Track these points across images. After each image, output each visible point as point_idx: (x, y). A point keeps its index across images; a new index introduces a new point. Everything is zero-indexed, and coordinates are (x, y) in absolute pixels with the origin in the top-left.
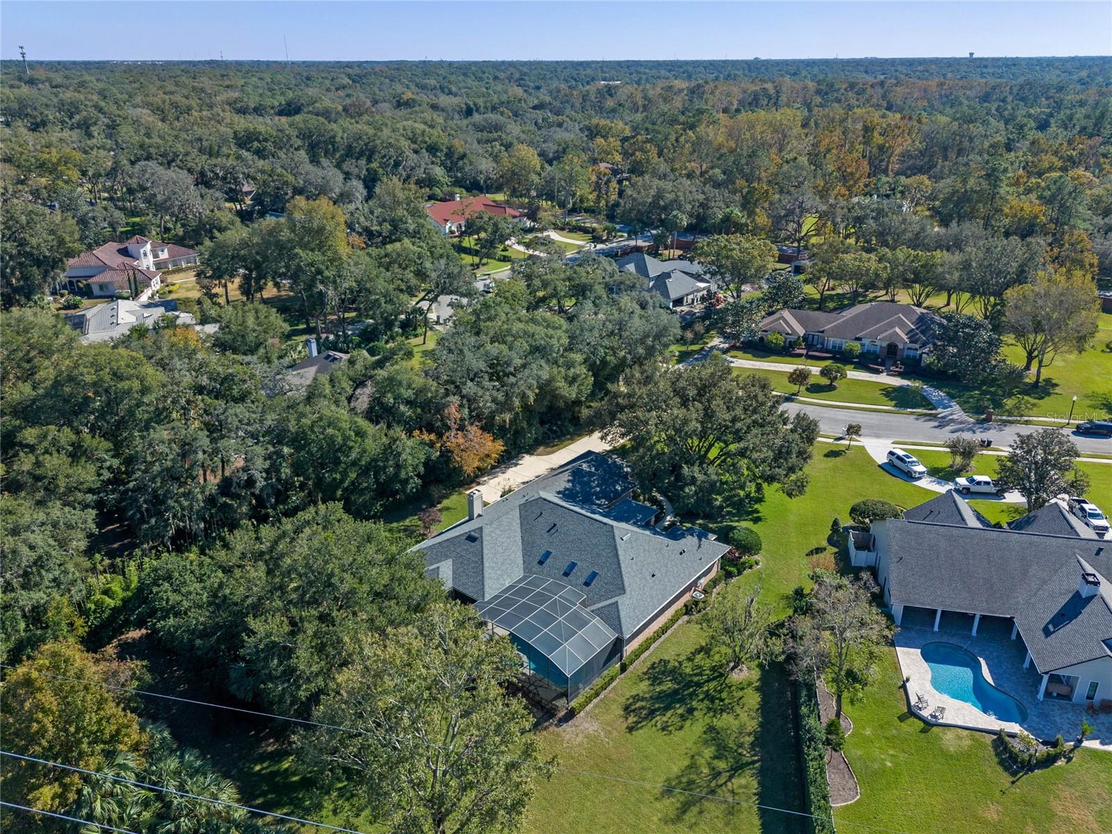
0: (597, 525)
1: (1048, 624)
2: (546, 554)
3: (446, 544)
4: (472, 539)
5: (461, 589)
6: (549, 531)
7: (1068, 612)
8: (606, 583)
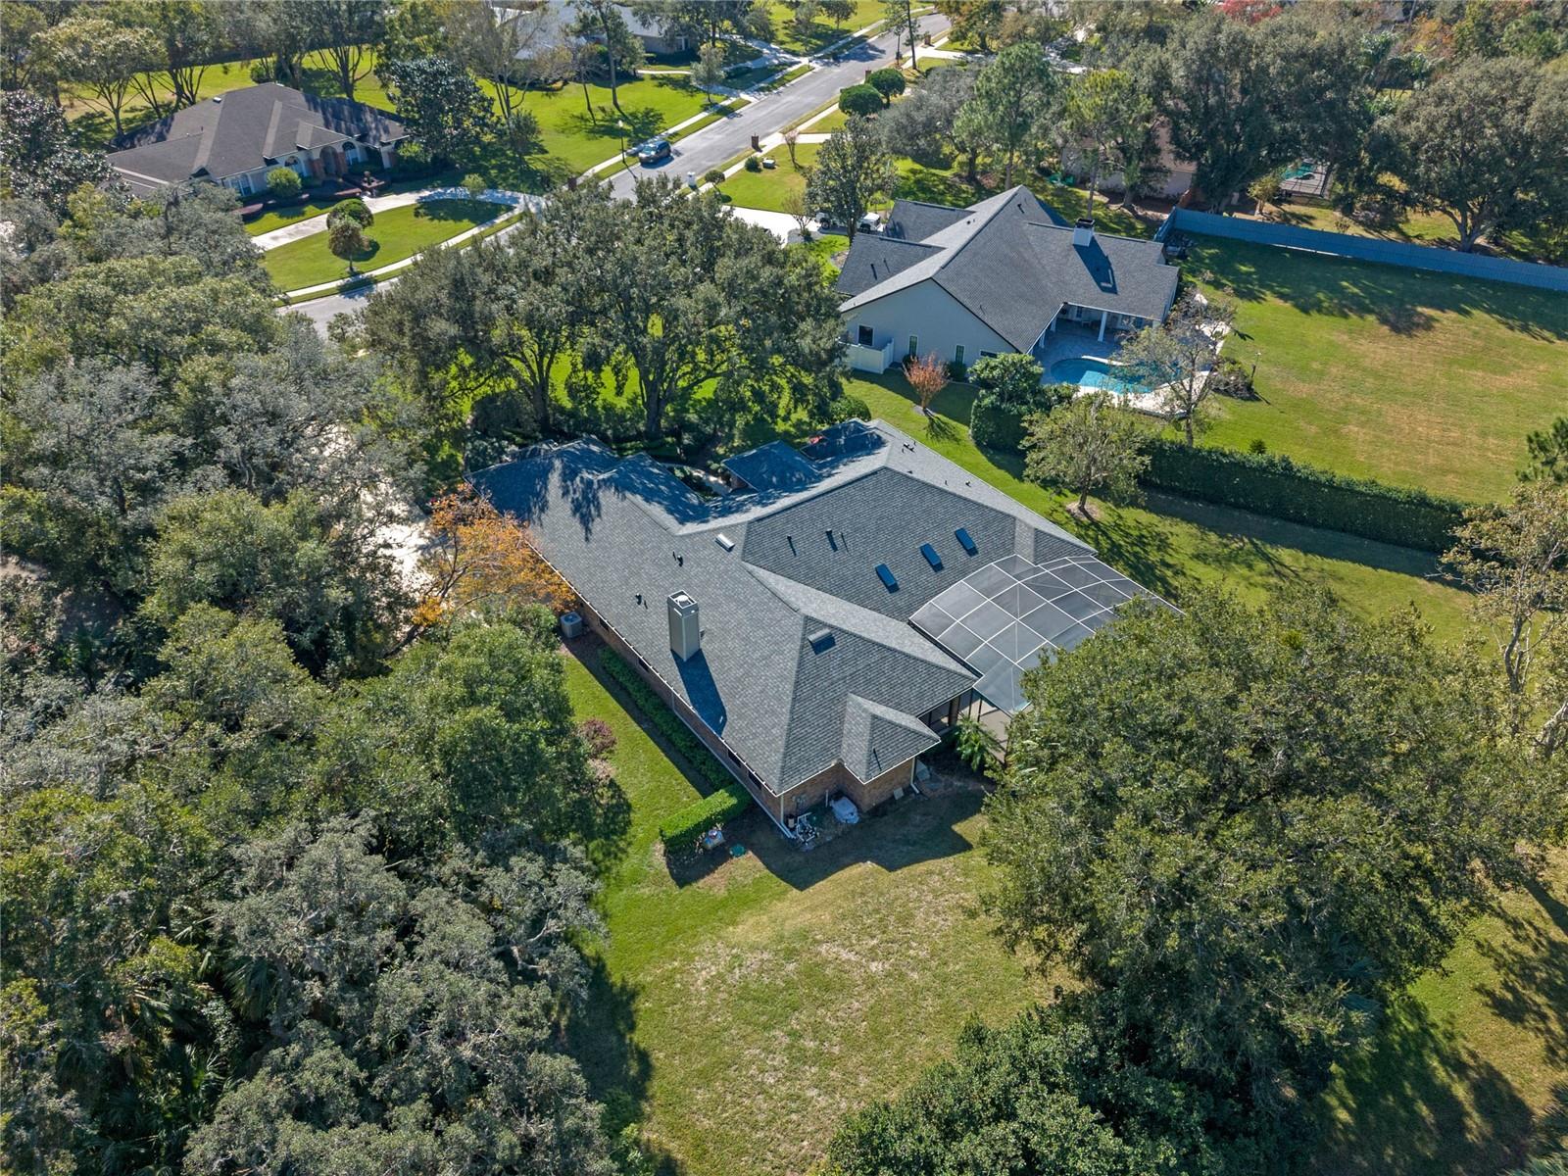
0: (869, 484)
1: (1098, 284)
2: (882, 573)
3: (806, 690)
4: (827, 643)
5: (928, 706)
6: (835, 548)
7: (1097, 264)
8: (985, 528)
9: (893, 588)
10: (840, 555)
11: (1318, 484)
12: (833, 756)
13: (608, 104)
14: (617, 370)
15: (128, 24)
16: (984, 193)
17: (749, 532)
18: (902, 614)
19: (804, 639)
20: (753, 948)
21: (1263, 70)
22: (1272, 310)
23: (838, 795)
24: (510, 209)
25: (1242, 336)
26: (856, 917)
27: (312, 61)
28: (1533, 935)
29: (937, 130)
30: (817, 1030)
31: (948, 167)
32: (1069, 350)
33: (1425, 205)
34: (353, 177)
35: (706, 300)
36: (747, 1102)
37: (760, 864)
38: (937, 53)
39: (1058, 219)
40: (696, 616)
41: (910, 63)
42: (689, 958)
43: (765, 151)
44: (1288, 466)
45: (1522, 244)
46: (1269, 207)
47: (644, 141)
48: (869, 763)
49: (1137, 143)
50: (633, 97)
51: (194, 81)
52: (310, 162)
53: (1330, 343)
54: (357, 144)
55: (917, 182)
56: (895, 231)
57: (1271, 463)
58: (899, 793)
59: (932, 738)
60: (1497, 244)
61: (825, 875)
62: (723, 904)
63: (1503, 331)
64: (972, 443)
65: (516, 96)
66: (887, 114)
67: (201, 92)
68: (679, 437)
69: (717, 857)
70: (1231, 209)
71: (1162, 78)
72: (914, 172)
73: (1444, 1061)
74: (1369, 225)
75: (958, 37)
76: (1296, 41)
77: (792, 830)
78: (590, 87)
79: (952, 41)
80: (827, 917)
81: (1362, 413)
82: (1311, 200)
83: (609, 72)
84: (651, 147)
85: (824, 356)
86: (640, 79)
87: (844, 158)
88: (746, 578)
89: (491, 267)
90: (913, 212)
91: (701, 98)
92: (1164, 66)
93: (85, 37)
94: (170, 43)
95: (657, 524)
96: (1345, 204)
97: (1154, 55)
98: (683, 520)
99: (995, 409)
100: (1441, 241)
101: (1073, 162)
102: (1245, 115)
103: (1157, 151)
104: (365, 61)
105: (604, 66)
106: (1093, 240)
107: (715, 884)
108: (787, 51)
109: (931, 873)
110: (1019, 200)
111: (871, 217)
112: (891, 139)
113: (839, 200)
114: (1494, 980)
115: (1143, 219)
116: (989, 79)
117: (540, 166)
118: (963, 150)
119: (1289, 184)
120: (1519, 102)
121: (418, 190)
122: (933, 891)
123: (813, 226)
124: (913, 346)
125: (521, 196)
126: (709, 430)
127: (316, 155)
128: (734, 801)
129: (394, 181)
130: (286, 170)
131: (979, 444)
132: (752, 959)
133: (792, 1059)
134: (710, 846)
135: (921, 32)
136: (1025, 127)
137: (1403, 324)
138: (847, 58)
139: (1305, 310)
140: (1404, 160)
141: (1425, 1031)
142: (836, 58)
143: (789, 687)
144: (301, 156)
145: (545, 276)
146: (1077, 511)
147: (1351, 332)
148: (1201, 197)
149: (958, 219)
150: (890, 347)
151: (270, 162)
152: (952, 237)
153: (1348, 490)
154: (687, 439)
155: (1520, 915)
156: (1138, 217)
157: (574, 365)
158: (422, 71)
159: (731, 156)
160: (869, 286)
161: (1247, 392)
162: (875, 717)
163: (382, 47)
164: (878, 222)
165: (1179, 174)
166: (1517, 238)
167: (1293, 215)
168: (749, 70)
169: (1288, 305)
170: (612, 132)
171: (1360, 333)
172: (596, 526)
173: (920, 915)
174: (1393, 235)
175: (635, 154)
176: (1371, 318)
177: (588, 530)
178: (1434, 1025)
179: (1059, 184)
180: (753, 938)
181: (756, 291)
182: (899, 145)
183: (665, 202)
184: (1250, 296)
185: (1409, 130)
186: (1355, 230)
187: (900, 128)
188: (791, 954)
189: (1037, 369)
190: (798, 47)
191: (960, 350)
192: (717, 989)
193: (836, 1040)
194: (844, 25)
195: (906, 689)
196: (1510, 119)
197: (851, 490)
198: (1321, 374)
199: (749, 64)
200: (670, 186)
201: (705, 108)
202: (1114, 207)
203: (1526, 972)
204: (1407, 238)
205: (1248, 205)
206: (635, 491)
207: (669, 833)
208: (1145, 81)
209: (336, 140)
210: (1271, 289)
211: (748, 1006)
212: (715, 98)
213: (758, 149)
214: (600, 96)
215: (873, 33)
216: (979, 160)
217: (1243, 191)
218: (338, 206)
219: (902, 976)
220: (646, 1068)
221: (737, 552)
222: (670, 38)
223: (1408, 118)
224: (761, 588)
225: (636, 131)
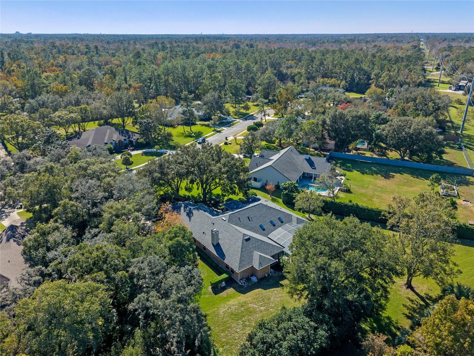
0: (257, 207)
1: (311, 167)
2: (261, 226)
3: (244, 250)
4: (248, 240)
5: (273, 254)
6: (250, 220)
7: (311, 163)
8: (285, 217)
9: (264, 230)
10: (251, 222)
11: (365, 209)
12: (251, 264)
13: (189, 130)
14: (197, 184)
15: (72, 112)
16: (283, 148)
17: (229, 217)
18: (266, 235)
19: (243, 238)
20: (233, 305)
21: (348, 120)
22: (355, 174)
23: (252, 276)
24: (166, 154)
25: (348, 179)
26: (257, 299)
27: (115, 121)
28: (416, 303)
29: (271, 134)
30: (249, 320)
31: (274, 143)
32: (305, 183)
33: (390, 150)
34: (126, 147)
35: (219, 167)
36: (233, 335)
37: (234, 290)
38: (271, 118)
39: (301, 153)
40: (218, 234)
41: (264, 120)
42: (218, 308)
43: (229, 140)
44: (357, 205)
45: (417, 159)
46: (354, 151)
47: (199, 138)
48: (259, 265)
49: (320, 136)
50: (195, 129)
51: (85, 126)
52: (116, 143)
53: (370, 181)
54: (127, 139)
55: (267, 147)
56: (262, 156)
57: (353, 205)
58: (267, 275)
59: (274, 261)
60: (411, 159)
61: (250, 291)
62: (226, 298)
63: (412, 178)
64: (282, 203)
65: (167, 129)
66: (259, 131)
67: (87, 129)
68: (211, 202)
69: (224, 289)
70: (345, 152)
71: (324, 122)
72: (266, 145)
73: (395, 328)
74: (379, 155)
75: (276, 114)
76: (354, 113)
77: (242, 283)
78: (184, 126)
79: (275, 115)
80: (250, 299)
81: (377, 196)
82: (365, 150)
83: (189, 123)
84: (200, 140)
85: (246, 180)
86: (197, 124)
87: (249, 140)
88: (229, 226)
89: (168, 162)
90: (266, 153)
91: (213, 129)
92: (325, 119)
93: (63, 115)
94: (82, 117)
95: (208, 216)
96: (371, 150)
97: (322, 117)
98: (213, 216)
99: (287, 194)
100: (397, 159)
101: (305, 141)
102: (345, 130)
103: (325, 139)
104: (129, 121)
105: (188, 121)
106: (309, 157)
107: (224, 294)
108: (234, 118)
109: (274, 290)
110: (292, 149)
111: (256, 154)
112: (260, 137)
113: (248, 149)
114: (407, 312)
115: (323, 154)
116: (283, 123)
117: (172, 144)
118: (277, 139)
119: (359, 146)
120: (408, 126)
121: (142, 150)
122: (275, 294)
123: (242, 156)
124: (267, 182)
125: (168, 151)
126: (218, 200)
127: (117, 142)
128: (228, 276)
129: (136, 148)
130: (110, 145)
131: (284, 203)
132: (233, 307)
133: (243, 326)
134: (222, 286)
135: (267, 113)
136: (292, 133)
137: (387, 176)
138: (249, 119)
139: (363, 174)
140: (384, 139)
141: (391, 322)
142: (246, 119)
143: (240, 249)
144: (113, 142)
145: (181, 163)
146: (308, 217)
147: (375, 179)
148: (337, 149)
149: (277, 153)
150: (261, 182)
151: (106, 144)
152: (275, 157)
153: (372, 210)
154: (212, 202)
155: (413, 299)
156: (322, 154)
157: (187, 183)
158: (145, 122)
159: (221, 141)
160: (256, 168)
161: (348, 191)
162: (260, 255)
163: (134, 117)
164: (257, 155)
165: (331, 144)
166: (415, 158)
167: (360, 153)
168: (224, 122)
169: (359, 173)
170: (191, 137)
171: (377, 179)
172: (192, 218)
173: (272, 298)
174: (385, 158)
175: (196, 141)
176: (379, 175)
177: (190, 219)
178: (393, 321)
179: (302, 147)
180: (233, 303)
181: (230, 166)
182: (262, 138)
183: (208, 148)
184: (350, 171)
185: (384, 133)
186: (375, 156)
187: (262, 134)
188: (242, 306)
189: (297, 185)
190: (236, 117)
191: (278, 183)
192: (225, 313)
193: (253, 322)
194: (248, 112)
195: (268, 250)
196: (407, 130)
197: (253, 208)
198: (367, 188)
199: (224, 121)
200: (210, 144)
201: (213, 131)
202: (316, 152)
203: (414, 310)
204: (388, 158)
205: (349, 151)
206: (201, 210)
207: (212, 282)
208: (320, 123)
209: (122, 138)
210: (355, 169)
211: (233, 316)
212: (216, 129)
213: (227, 140)
214: (187, 129)
215: (255, 114)
216: (282, 142)
217: (348, 148)
218: (124, 153)
219: (268, 310)
221: (227, 221)
222: (205, 115)
223: (384, 130)
224: (233, 228)
225: (196, 136)
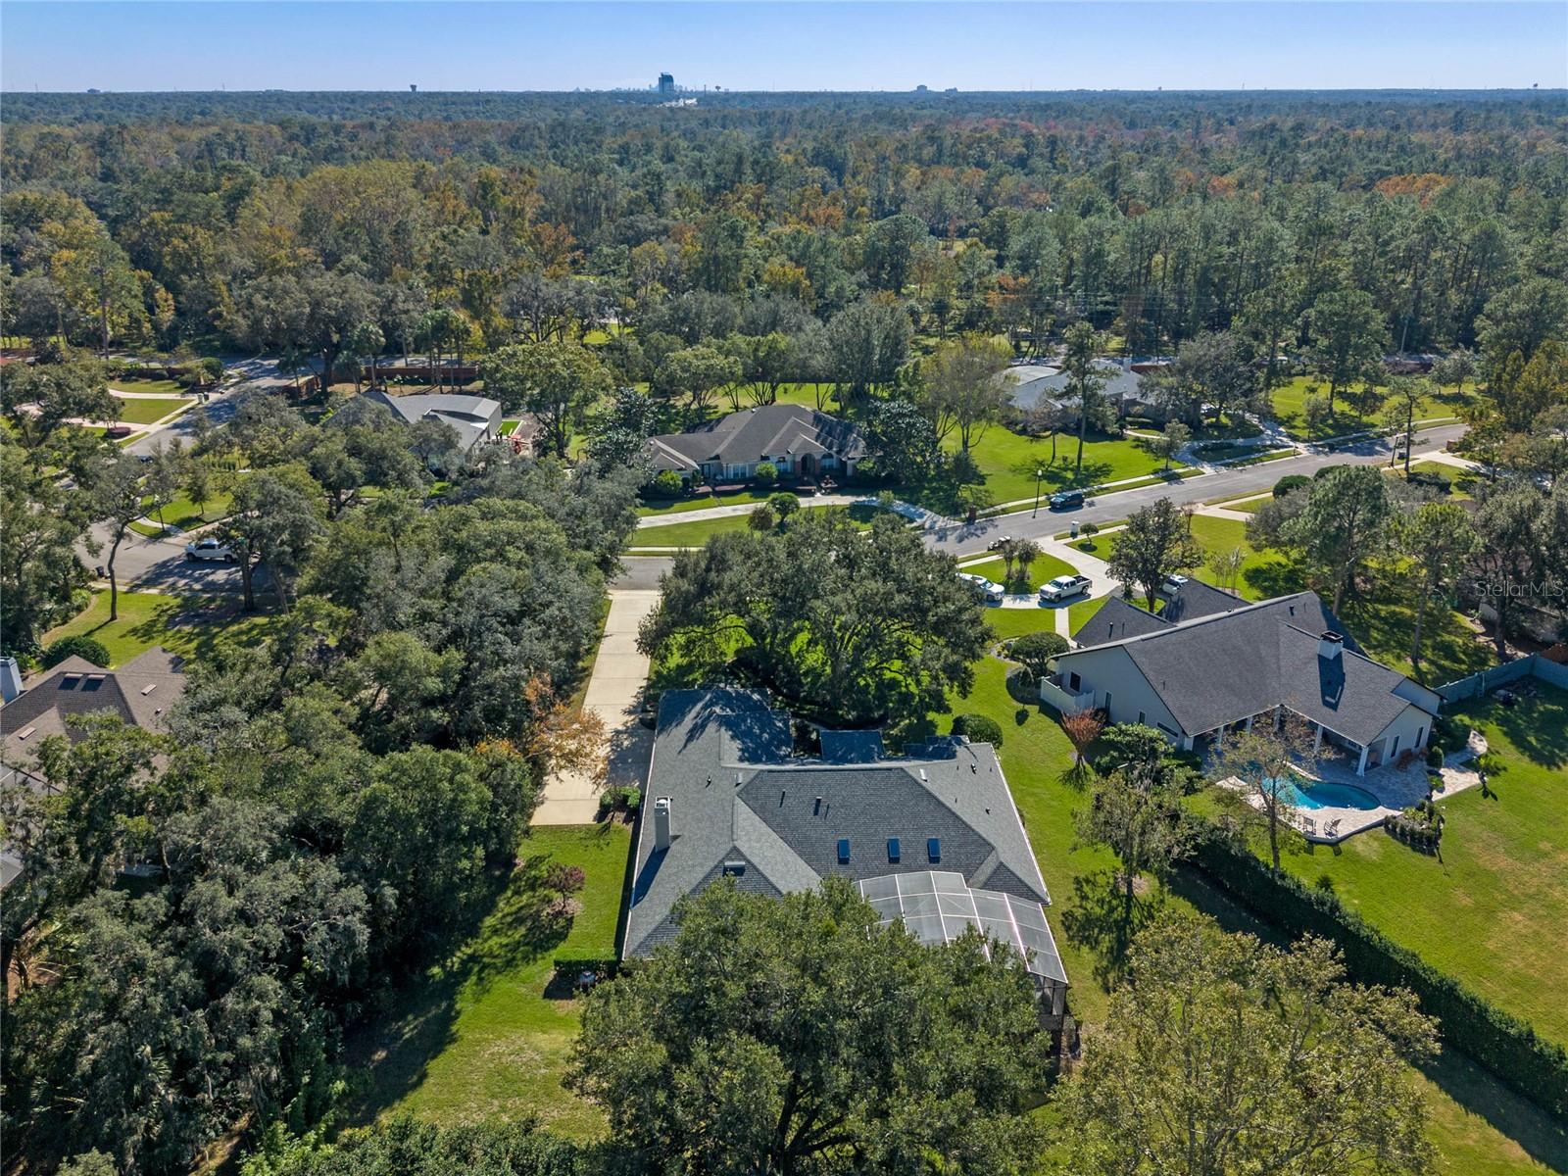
0: (879, 776)
1: (1323, 697)
2: (843, 846)
4: (735, 871)
6: (815, 813)
7: (1332, 679)
8: (960, 846)
9: (844, 861)
10: (817, 820)
13: (1074, 456)
17: (756, 777)
19: (722, 861)
24: (912, 521)
34: (818, 478)
41: (1402, 464)
42: (499, 1037)
44: (1334, 908)
50: (1100, 453)
52: (791, 462)
54: (832, 456)
56: (1177, 605)
57: (1320, 900)
88: (727, 807)
91: (1164, 464)
95: (719, 754)
98: (743, 758)
106: (1338, 655)
107: (564, 1007)
108: (1289, 435)
117: (966, 494)
121: (858, 495)
124: (1108, 701)
125: (929, 513)
128: (615, 958)
129: (844, 485)
130: (772, 465)
134: (580, 981)
138: (1346, 450)
142: (1332, 448)
144: (787, 458)
150: (1087, 697)
151: (764, 459)
168: (1232, 446)
172: (692, 744)
175: (1053, 499)
177: (685, 746)
190: (1305, 432)
191: (1142, 716)
192: (493, 1061)
194: (1366, 420)
197: (861, 775)
199: (1238, 440)
206: (730, 729)
207: (571, 958)
211: (497, 1079)
220: (419, 1083)
221: (737, 789)
224: (729, 818)
225: (1074, 480)
